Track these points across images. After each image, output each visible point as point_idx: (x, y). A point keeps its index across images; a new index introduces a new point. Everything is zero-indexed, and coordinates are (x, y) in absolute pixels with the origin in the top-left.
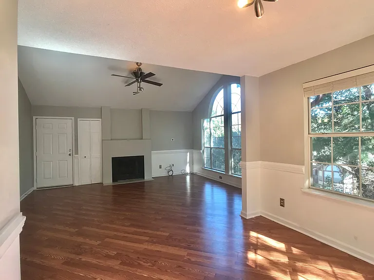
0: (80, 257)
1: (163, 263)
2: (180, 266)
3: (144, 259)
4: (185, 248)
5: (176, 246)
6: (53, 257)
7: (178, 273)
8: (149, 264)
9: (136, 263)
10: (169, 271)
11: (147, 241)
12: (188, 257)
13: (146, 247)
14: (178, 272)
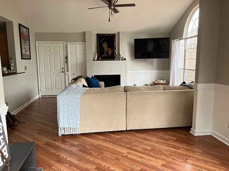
0: (55, 142)
1: (106, 154)
2: (117, 159)
3: (94, 150)
4: (128, 148)
5: (121, 146)
6: (40, 139)
7: (113, 162)
8: (97, 154)
9: (88, 152)
10: (108, 160)
11: (102, 139)
12: (127, 155)
13: (100, 143)
14: (115, 162)
